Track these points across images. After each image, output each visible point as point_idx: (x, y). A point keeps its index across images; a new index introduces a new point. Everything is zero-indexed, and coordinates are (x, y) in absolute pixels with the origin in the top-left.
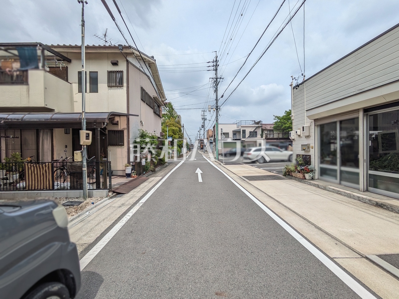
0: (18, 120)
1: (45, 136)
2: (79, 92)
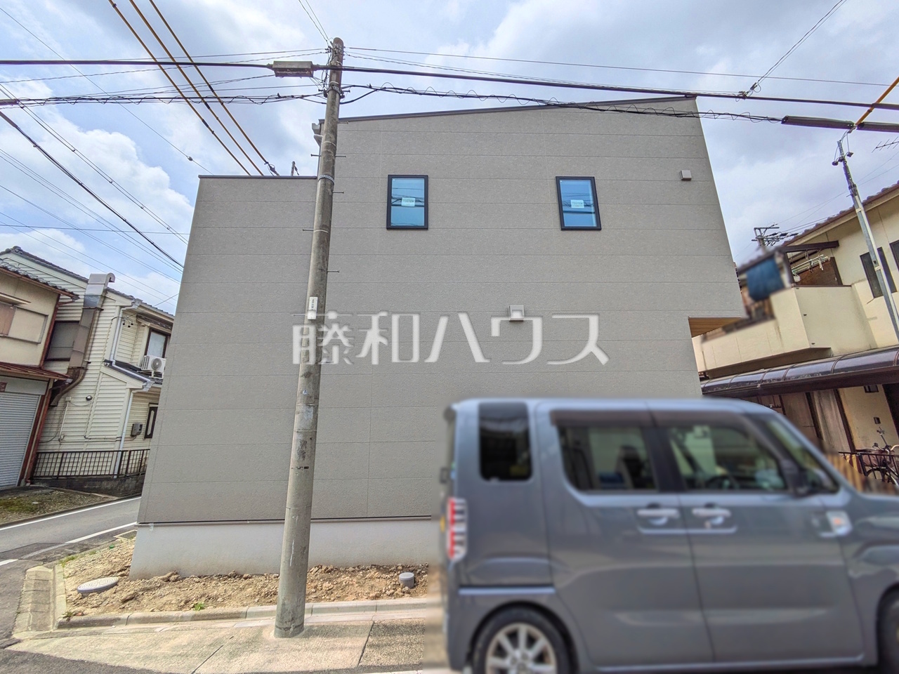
0: (779, 380)
1: (824, 401)
2: (875, 297)
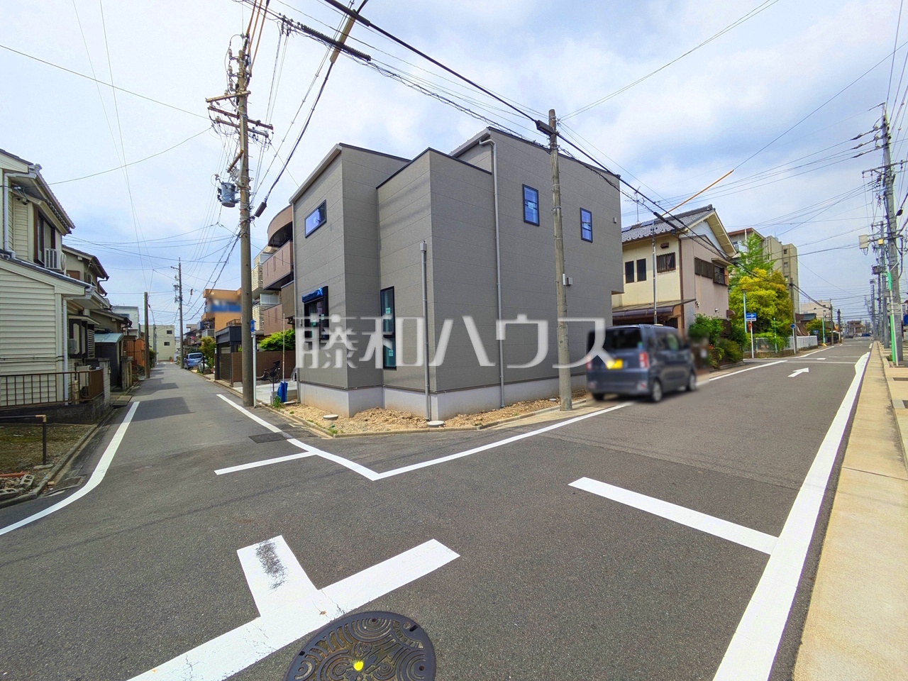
2: (626, 283)
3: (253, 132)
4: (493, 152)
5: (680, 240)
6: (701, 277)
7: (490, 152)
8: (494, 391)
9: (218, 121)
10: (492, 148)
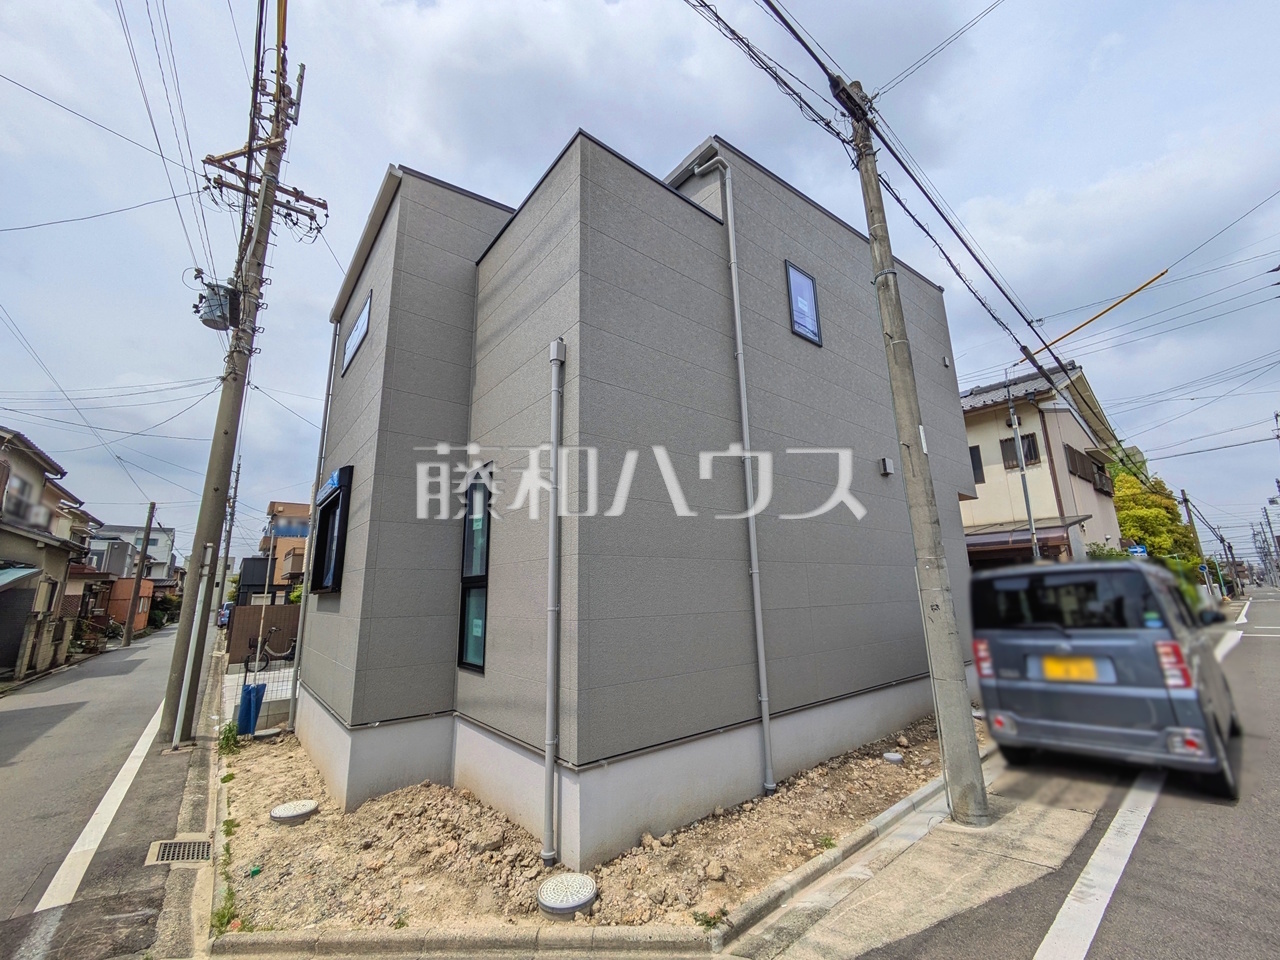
3: (287, 208)
4: (723, 185)
5: (1041, 412)
6: (1077, 478)
7: (718, 183)
8: (744, 742)
9: (220, 184)
10: (723, 177)
